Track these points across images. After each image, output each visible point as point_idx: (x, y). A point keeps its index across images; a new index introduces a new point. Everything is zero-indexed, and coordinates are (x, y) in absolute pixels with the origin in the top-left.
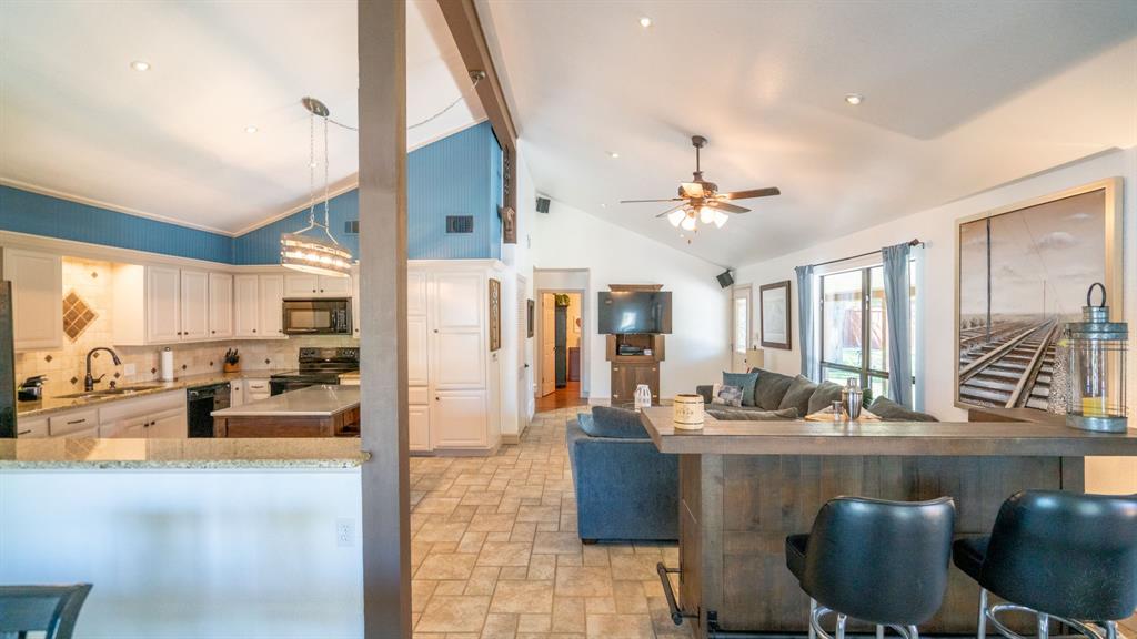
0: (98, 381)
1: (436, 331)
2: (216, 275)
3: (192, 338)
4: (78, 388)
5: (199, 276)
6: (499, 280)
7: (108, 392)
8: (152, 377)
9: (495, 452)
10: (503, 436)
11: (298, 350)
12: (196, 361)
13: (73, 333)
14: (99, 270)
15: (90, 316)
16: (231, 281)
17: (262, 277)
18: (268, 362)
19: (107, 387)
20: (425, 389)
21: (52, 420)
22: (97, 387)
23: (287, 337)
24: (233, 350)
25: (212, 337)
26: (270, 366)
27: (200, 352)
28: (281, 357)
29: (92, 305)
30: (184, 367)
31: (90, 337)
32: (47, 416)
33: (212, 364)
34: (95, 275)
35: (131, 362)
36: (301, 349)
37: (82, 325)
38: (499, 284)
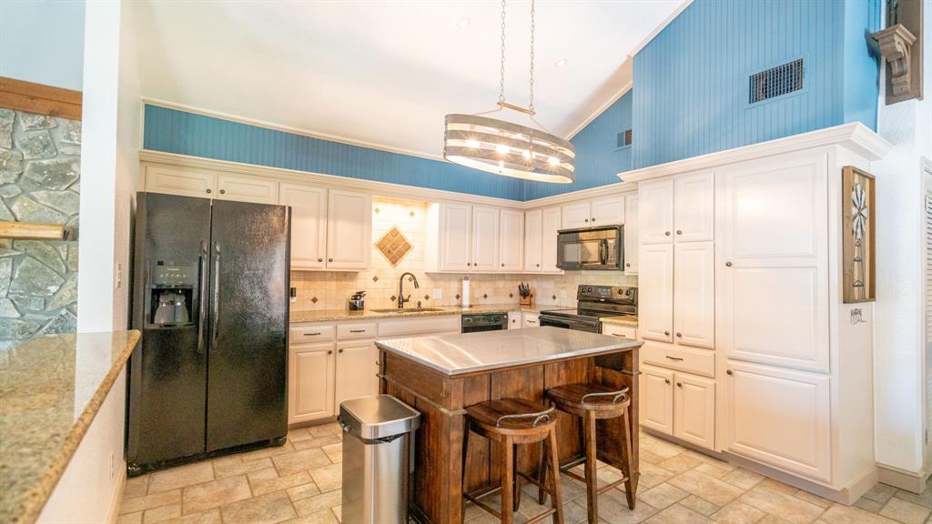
0: (407, 301)
1: (729, 265)
2: (507, 212)
3: (482, 269)
4: (394, 305)
5: (491, 213)
6: (872, 172)
7: (412, 310)
8: (455, 302)
9: (853, 499)
10: (881, 468)
11: (577, 287)
12: (496, 291)
13: (394, 261)
14: (415, 210)
15: (408, 247)
16: (522, 217)
17: (545, 211)
18: (554, 297)
19: (415, 306)
20: (712, 353)
21: (339, 326)
22: (406, 305)
23: (563, 272)
24: (525, 284)
25: (501, 270)
26: (556, 302)
27: (501, 284)
28: (564, 293)
29: (409, 238)
30: (485, 296)
31: (405, 264)
32: (335, 323)
33: (511, 296)
34: (412, 214)
35: (439, 288)
36: (580, 286)
37: (401, 254)
38: (872, 180)
